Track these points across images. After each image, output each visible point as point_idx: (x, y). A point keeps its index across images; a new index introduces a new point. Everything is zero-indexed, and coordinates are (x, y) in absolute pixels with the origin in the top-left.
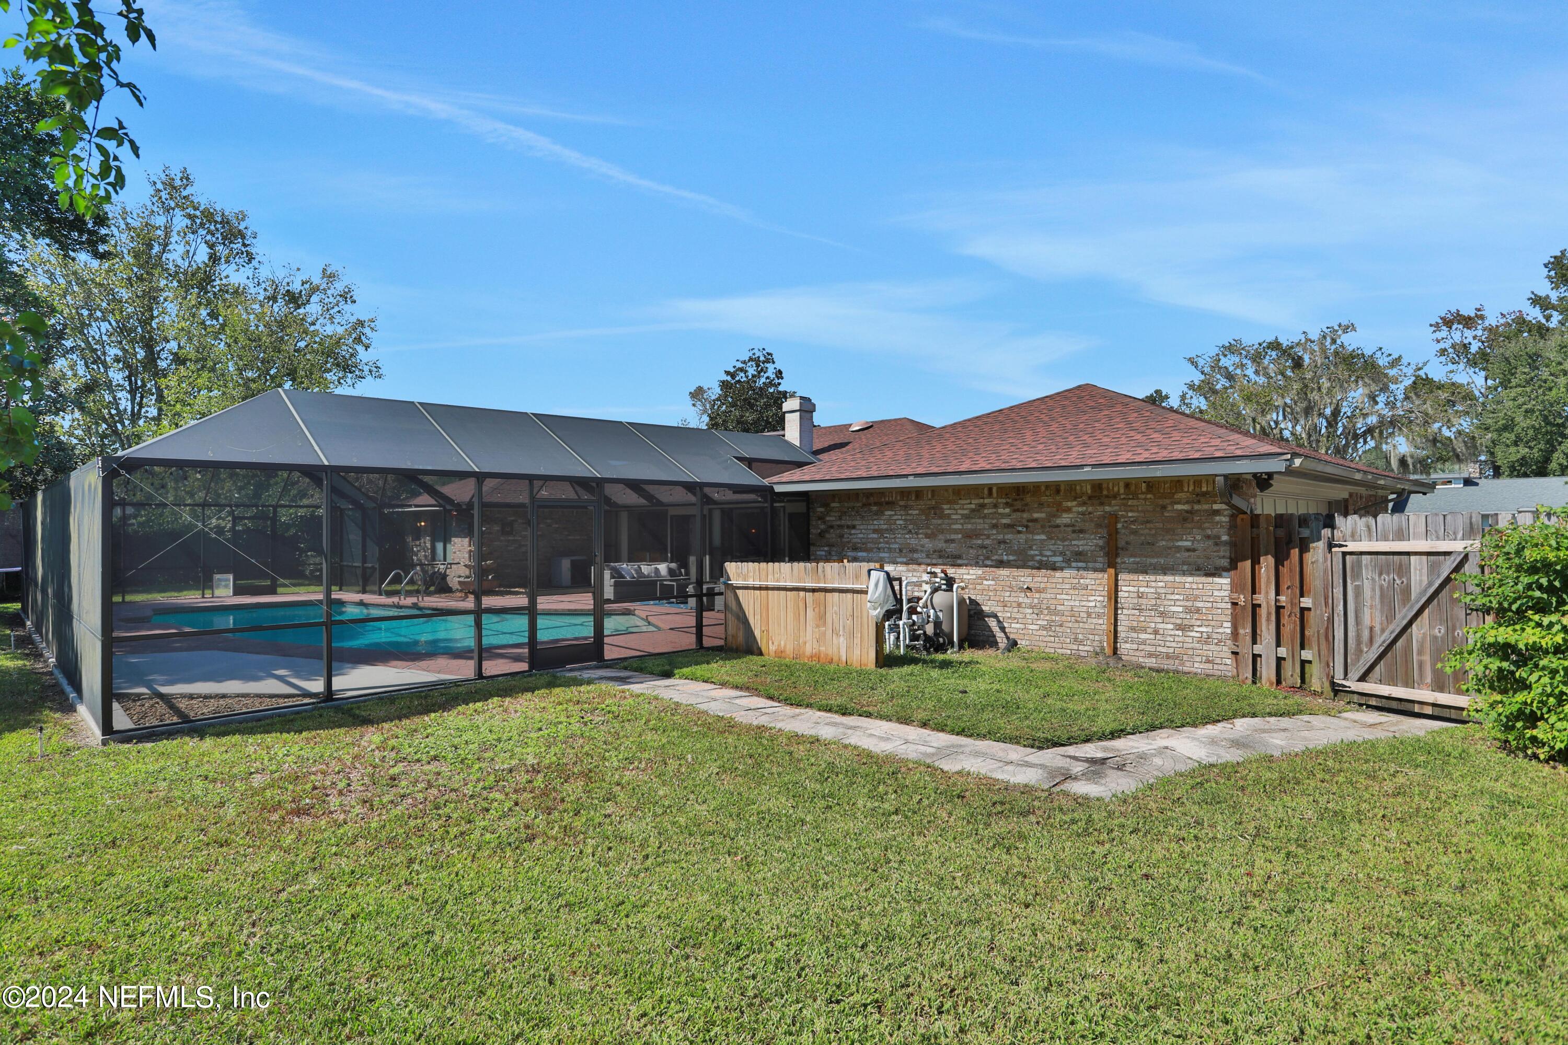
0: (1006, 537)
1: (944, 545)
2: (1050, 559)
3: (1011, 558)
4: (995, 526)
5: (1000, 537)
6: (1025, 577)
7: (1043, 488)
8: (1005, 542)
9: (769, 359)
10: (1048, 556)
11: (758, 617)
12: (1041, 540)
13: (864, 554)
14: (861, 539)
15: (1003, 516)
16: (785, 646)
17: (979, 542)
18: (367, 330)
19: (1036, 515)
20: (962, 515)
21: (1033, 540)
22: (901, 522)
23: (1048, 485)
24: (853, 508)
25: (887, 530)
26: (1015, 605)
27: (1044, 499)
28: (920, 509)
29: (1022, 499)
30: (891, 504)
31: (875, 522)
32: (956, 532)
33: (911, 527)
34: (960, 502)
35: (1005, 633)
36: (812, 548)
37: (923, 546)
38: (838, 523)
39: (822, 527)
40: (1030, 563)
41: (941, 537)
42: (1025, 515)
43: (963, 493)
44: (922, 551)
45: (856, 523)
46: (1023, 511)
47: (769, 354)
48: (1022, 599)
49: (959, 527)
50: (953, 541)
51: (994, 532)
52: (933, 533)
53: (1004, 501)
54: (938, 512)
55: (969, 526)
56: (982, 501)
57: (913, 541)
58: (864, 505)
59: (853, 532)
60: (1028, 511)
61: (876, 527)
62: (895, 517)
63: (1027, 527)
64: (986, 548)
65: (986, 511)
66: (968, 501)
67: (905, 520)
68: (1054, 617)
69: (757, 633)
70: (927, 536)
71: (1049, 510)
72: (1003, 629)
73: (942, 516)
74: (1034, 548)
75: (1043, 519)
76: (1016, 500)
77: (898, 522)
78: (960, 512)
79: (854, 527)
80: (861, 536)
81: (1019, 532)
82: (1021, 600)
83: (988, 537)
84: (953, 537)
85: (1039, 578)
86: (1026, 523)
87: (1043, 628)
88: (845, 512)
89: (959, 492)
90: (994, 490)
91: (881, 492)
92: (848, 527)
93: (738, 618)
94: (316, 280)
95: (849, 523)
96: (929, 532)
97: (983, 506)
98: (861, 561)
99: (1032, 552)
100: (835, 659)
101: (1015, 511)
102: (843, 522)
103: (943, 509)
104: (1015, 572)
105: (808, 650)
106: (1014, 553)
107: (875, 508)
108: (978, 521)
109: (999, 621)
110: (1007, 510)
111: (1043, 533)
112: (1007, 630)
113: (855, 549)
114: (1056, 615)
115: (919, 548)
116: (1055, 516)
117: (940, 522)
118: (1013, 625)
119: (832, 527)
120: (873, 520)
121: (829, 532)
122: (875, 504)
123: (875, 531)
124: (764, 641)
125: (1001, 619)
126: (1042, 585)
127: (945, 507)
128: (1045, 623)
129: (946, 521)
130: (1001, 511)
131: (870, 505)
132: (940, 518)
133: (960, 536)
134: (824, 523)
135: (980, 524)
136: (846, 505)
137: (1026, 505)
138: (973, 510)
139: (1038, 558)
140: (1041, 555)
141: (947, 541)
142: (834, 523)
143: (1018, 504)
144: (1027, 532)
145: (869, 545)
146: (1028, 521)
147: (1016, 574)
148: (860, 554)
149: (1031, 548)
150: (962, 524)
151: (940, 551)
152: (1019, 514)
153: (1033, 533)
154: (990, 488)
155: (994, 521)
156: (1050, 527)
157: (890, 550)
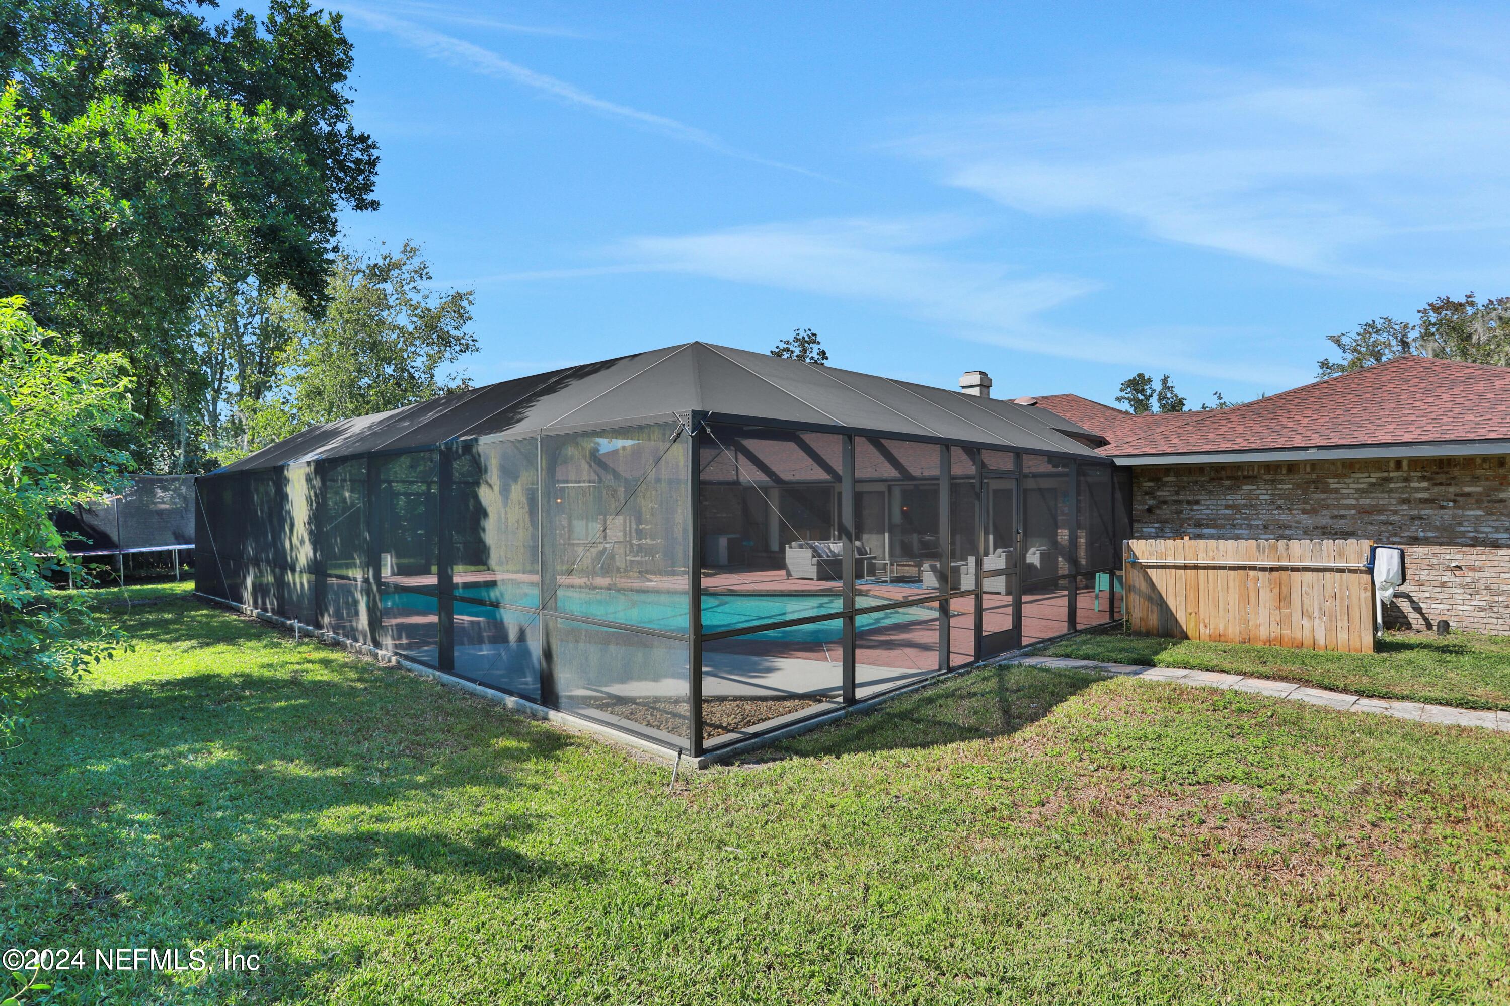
0: (1423, 512)
1: (1330, 522)
2: (1490, 536)
3: (1430, 534)
4: (1404, 501)
5: (1415, 512)
6: (1452, 555)
7: (1479, 461)
8: (1420, 518)
9: (813, 339)
10: (1487, 533)
11: (1181, 598)
12: (1476, 516)
13: (1212, 531)
14: (1207, 515)
15: (1417, 490)
16: (1225, 628)
17: (1383, 518)
18: (465, 303)
19: (1467, 490)
20: (1357, 490)
21: (1463, 515)
22: (1266, 497)
23: (1485, 459)
24: (1197, 482)
25: (1246, 505)
26: (1438, 584)
27: (1479, 472)
28: (1293, 484)
29: (1447, 473)
30: (1251, 479)
31: (1228, 497)
32: (1348, 507)
33: (1280, 502)
34: (1353, 475)
35: (1422, 614)
36: (1136, 525)
37: (1298, 522)
38: (1175, 498)
39: (1151, 502)
40: (1460, 540)
41: (1324, 512)
42: (1451, 490)
43: (1358, 466)
44: (1297, 528)
45: (1201, 498)
46: (1450, 485)
47: (814, 335)
48: (1447, 577)
49: (1354, 502)
50: (1343, 517)
51: (1405, 507)
52: (1313, 509)
53: (1420, 474)
54: (1320, 486)
55: (1368, 501)
56: (1386, 474)
57: (1283, 517)
58: (1212, 479)
59: (1195, 507)
60: (1456, 485)
61: (1230, 502)
62: (1258, 492)
63: (1454, 501)
64: (1391, 524)
65: (1392, 485)
66: (1366, 475)
67: (1272, 495)
68: (1496, 598)
69: (1181, 616)
70: (1304, 512)
71: (1488, 483)
72: (1418, 610)
73: (1326, 490)
74: (1465, 523)
75: (1480, 494)
76: (1437, 473)
77: (1261, 497)
78: (1352, 486)
79: (1197, 502)
80: (1209, 512)
81: (1442, 507)
82: (1445, 579)
83: (1395, 512)
84: (1342, 512)
85: (1475, 556)
86: (1453, 498)
87: (1481, 609)
88: (1184, 487)
89: (1350, 466)
90: (1405, 464)
91: (1238, 466)
92: (1188, 502)
93: (1150, 599)
94: (396, 256)
95: (1191, 498)
96: (1308, 507)
97: (1388, 480)
98: (1208, 538)
99: (1462, 529)
100: (1308, 642)
101: (1436, 485)
102: (1181, 498)
103: (1328, 484)
104: (1437, 550)
105: (1264, 633)
106: (1437, 529)
107: (1228, 483)
108: (1380, 495)
109: (1412, 601)
110: (1425, 484)
111: (1479, 508)
112: (1424, 611)
113: (1199, 525)
114: (1499, 595)
115: (1293, 524)
116: (1497, 490)
117: (1323, 496)
118: (1433, 606)
119: (1165, 502)
120: (1225, 495)
121: (1161, 508)
122: (1228, 478)
123: (1227, 507)
124: (1192, 624)
125: (1416, 599)
126: (1477, 564)
127: (1331, 481)
128: (1484, 603)
129: (1333, 496)
130: (1414, 485)
131: (1221, 479)
132: (1324, 492)
133: (1353, 512)
134: (1154, 498)
135: (1383, 499)
136: (1185, 479)
137: (1454, 478)
138: (1372, 485)
139: (1471, 535)
140: (1476, 531)
141: (1333, 517)
142: (1168, 499)
143: (1441, 478)
144: (1454, 507)
145: (1219, 522)
146: (1455, 495)
147: (1437, 551)
148: (1205, 531)
149: (1460, 524)
150: (1356, 499)
151: (1325, 527)
152: (1443, 488)
153: (1463, 508)
154: (1398, 463)
155: (1405, 496)
156: (1489, 502)
157: (1250, 526)
